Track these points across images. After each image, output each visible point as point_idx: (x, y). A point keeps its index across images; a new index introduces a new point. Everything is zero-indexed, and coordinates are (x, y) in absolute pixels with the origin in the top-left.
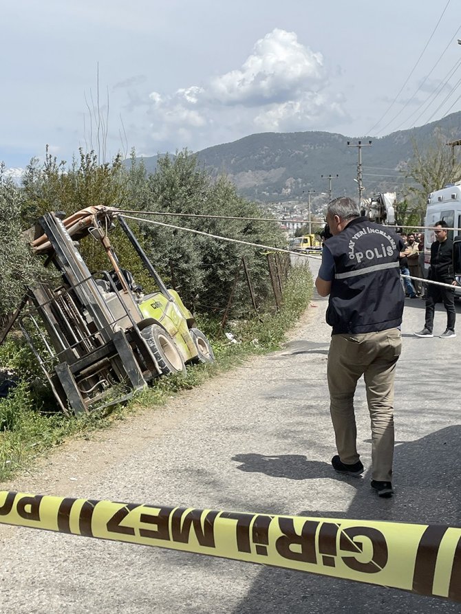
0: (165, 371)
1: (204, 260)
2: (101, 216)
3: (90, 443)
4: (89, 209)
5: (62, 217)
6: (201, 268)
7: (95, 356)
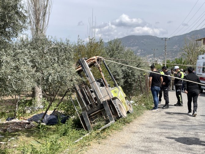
0: (121, 116)
1: (124, 76)
2: (98, 60)
3: (101, 145)
4: (94, 57)
5: (86, 60)
6: (123, 78)
7: (96, 109)
